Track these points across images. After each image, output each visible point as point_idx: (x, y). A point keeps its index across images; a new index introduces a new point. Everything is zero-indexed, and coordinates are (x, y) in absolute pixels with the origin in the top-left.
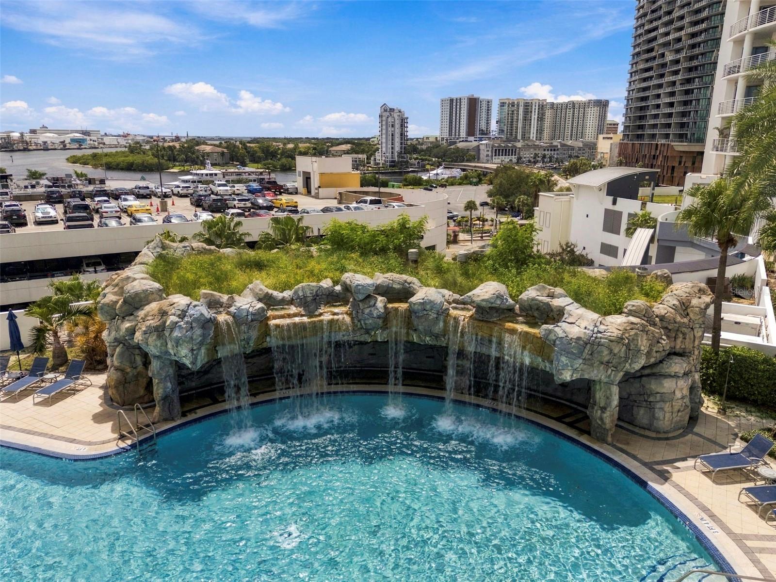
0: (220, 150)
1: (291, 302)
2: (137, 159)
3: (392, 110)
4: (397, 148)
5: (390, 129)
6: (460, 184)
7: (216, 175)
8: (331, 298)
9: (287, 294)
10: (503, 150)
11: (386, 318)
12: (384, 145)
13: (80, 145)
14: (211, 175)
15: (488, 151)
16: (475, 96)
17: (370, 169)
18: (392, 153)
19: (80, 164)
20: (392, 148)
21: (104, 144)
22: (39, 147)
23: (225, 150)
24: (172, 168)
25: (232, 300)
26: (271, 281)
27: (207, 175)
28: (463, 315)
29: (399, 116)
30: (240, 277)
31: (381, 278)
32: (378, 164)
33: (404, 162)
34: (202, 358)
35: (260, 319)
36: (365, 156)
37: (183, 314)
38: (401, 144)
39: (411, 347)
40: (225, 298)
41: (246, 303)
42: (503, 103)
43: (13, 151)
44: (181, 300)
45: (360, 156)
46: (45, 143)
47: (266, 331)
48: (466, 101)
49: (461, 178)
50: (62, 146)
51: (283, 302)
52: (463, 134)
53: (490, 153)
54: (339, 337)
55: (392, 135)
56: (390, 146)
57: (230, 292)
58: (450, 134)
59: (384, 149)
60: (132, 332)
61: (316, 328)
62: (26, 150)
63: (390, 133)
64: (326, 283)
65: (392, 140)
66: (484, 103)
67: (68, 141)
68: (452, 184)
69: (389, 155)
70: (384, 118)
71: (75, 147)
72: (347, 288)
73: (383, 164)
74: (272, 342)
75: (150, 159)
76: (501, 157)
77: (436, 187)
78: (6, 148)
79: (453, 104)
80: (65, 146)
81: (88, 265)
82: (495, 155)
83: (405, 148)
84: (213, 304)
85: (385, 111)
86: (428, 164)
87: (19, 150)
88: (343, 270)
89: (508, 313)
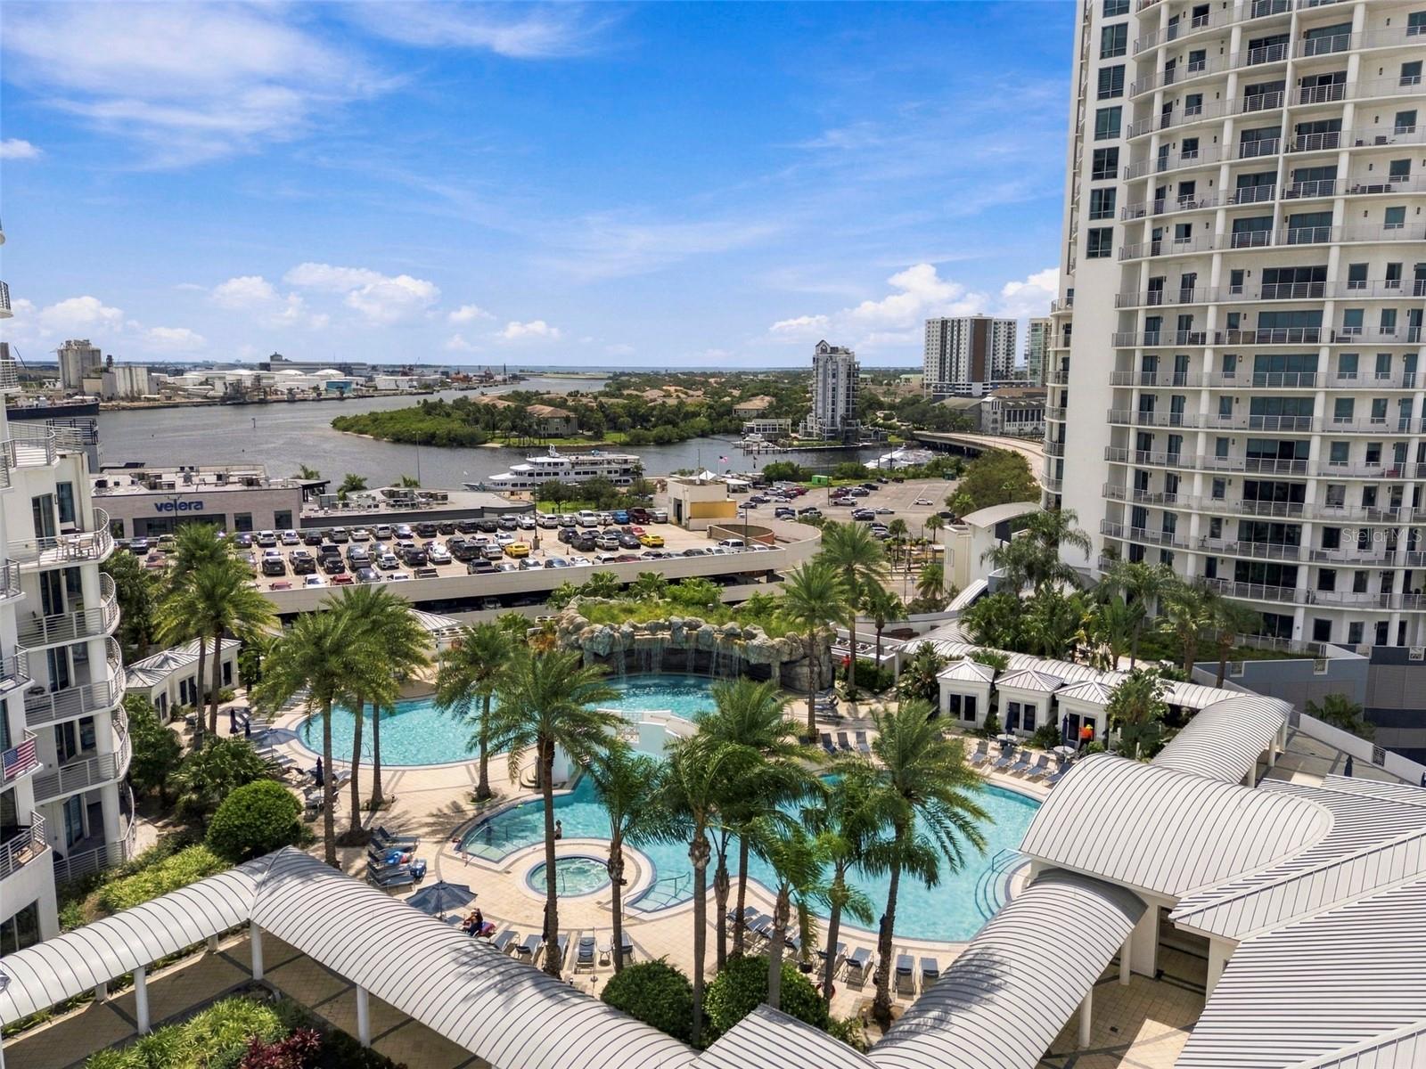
0: (564, 413)
1: (645, 629)
2: (441, 426)
3: (834, 350)
4: (841, 411)
5: (830, 380)
6: (927, 476)
7: (562, 464)
8: (662, 627)
9: (645, 625)
10: (1021, 412)
11: (687, 637)
12: (820, 404)
13: (342, 393)
14: (556, 464)
15: (996, 413)
16: (986, 316)
17: (795, 443)
18: (833, 418)
19: (355, 432)
20: (833, 410)
21: (376, 389)
22: (280, 397)
23: (572, 415)
24: (492, 440)
25: (620, 628)
26: (636, 619)
27: (549, 464)
28: (719, 637)
29: (845, 360)
30: (623, 616)
31: (687, 619)
32: (810, 434)
33: (851, 431)
34: (607, 651)
35: (631, 635)
36: (789, 421)
37: (601, 632)
38: (848, 403)
39: (697, 651)
40: (617, 626)
41: (626, 628)
42: (1036, 325)
43: (244, 404)
44: (599, 627)
45: (782, 421)
46: (290, 390)
47: (634, 641)
48: (968, 323)
49: (929, 468)
50: (315, 395)
51: (641, 629)
52: (963, 378)
53: (999, 417)
54: (666, 645)
55: (834, 389)
56: (830, 407)
57: (618, 623)
58: (942, 378)
59: (820, 411)
60: (577, 639)
61: (656, 640)
62: (263, 402)
63: (830, 387)
64: (662, 621)
65: (833, 397)
66: (1002, 326)
67: (323, 386)
68: (915, 476)
69: (828, 420)
70: (821, 363)
71: (334, 396)
72: (671, 623)
73: (818, 435)
74: (635, 646)
75: (456, 426)
76: (1017, 423)
77: (886, 482)
78: (234, 399)
79: (946, 328)
80: (319, 395)
81: (489, 602)
82: (1009, 421)
83: (854, 409)
84: (612, 628)
85: (824, 351)
86: (893, 434)
87: (253, 403)
88: (671, 614)
89: (738, 636)
